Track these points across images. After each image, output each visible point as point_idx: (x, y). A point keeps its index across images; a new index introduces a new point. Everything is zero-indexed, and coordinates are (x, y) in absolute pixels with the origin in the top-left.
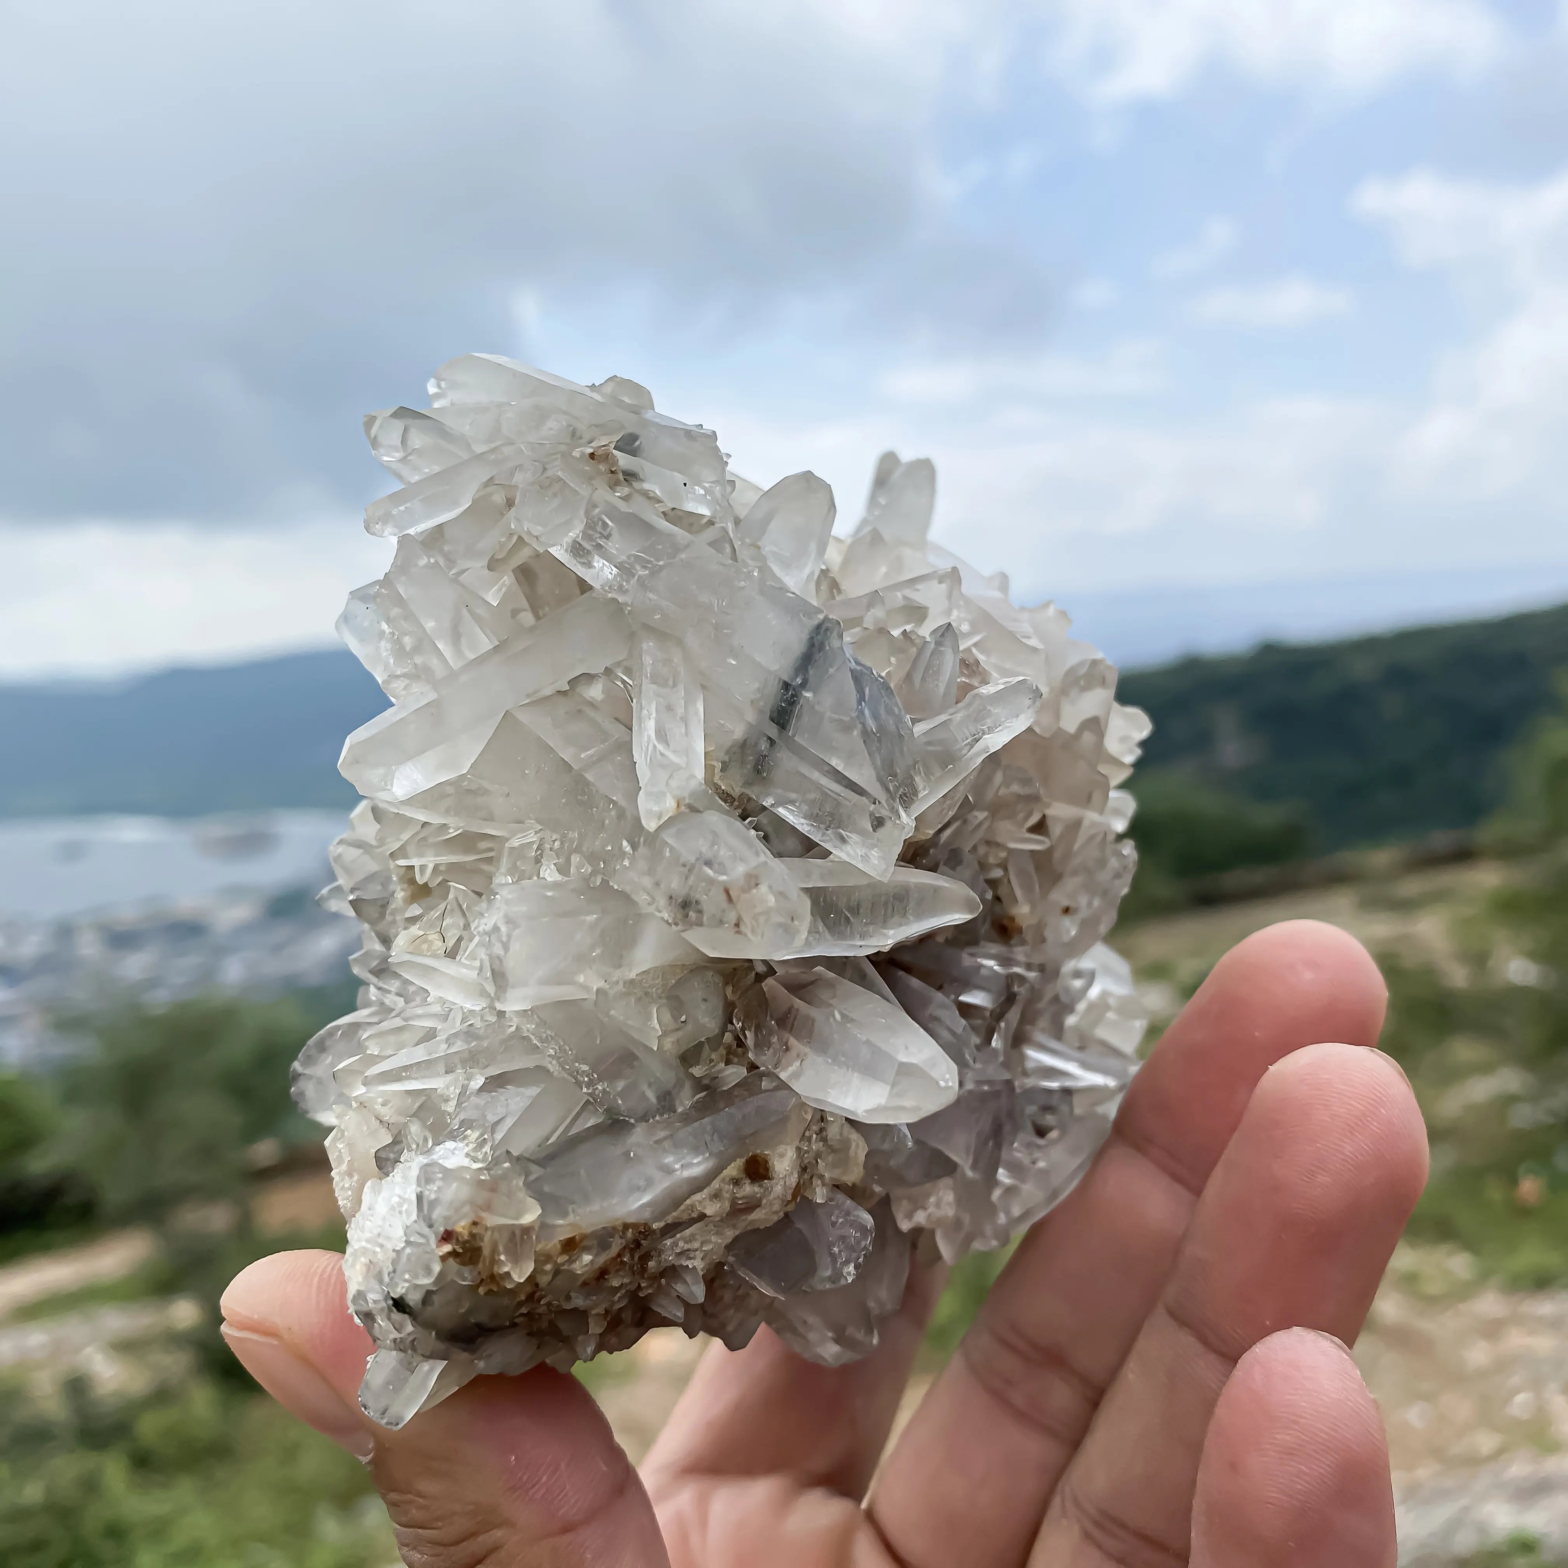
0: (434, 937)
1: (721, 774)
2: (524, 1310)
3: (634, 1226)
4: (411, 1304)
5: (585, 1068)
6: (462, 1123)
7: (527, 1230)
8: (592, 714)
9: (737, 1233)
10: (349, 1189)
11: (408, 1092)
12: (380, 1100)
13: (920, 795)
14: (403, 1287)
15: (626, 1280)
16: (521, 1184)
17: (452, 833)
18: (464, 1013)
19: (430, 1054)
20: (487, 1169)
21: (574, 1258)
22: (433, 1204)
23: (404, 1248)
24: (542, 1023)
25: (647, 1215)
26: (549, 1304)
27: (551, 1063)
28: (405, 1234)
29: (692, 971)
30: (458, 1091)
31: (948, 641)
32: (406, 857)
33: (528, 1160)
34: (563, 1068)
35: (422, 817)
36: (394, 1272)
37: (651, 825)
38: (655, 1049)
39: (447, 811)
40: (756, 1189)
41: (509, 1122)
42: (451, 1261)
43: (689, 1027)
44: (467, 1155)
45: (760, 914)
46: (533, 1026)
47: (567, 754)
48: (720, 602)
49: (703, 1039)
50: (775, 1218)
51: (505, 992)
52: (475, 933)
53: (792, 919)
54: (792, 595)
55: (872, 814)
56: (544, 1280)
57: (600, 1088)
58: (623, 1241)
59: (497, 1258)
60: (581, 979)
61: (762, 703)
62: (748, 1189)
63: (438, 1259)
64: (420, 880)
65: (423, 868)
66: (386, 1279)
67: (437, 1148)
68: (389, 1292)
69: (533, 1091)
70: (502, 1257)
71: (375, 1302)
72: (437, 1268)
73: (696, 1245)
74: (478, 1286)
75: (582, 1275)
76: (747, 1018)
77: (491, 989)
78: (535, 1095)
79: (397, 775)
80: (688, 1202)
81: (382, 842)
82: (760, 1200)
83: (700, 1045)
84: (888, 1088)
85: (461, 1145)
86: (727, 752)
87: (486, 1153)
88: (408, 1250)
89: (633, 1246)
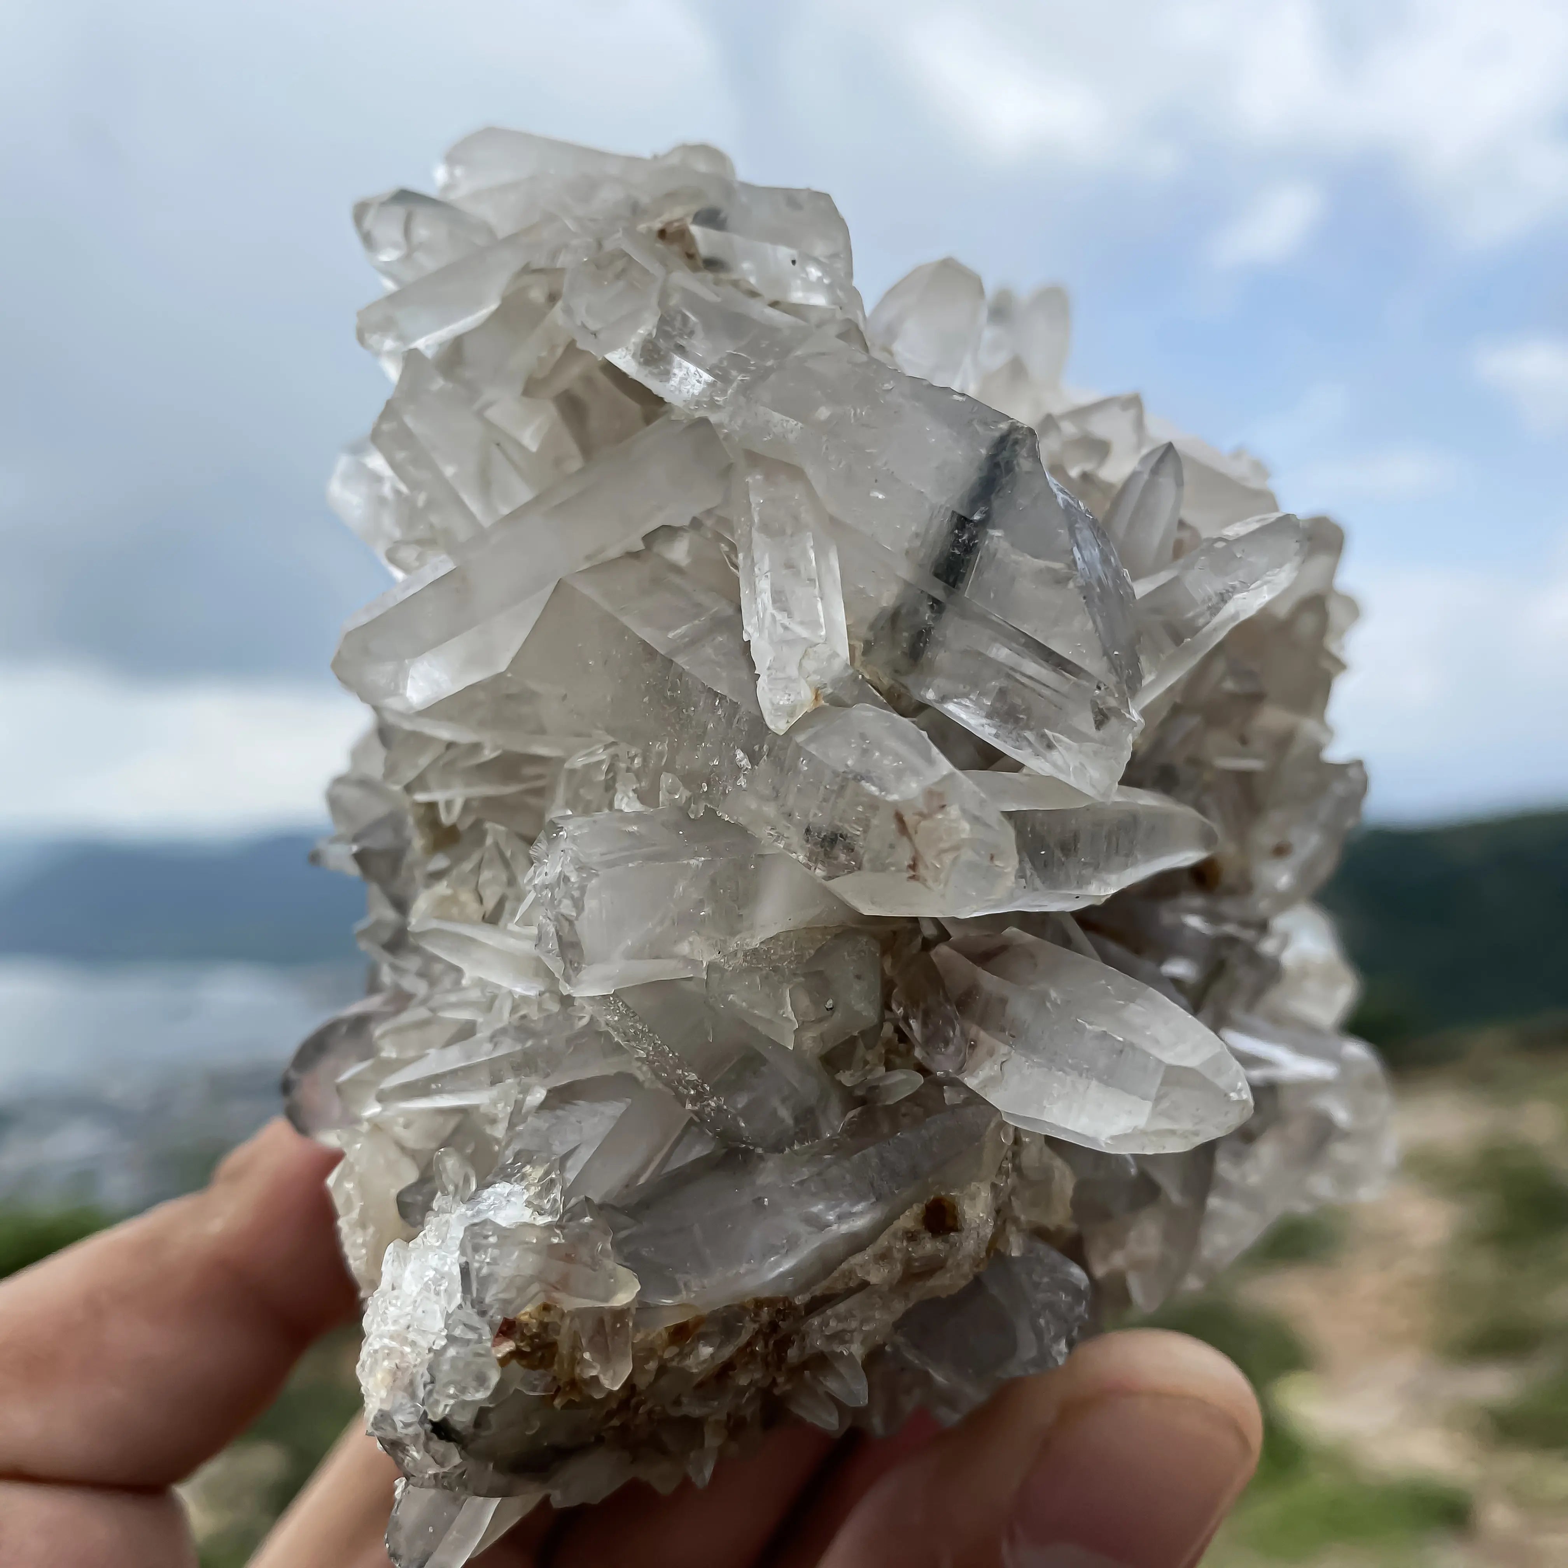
0: (466, 897)
1: (863, 658)
2: (615, 1422)
3: (770, 1302)
4: (459, 1428)
5: (693, 1077)
6: (517, 1156)
7: (620, 1314)
8: (676, 579)
9: (910, 1305)
10: (364, 1245)
11: (441, 1112)
12: (401, 1120)
13: (1145, 682)
14: (446, 1406)
15: (757, 1376)
16: (609, 1247)
17: (488, 754)
18: (514, 1000)
19: (469, 1057)
20: (559, 1225)
21: (687, 1350)
22: (484, 1282)
23: (445, 1348)
24: (631, 1012)
25: (788, 1285)
26: (650, 1412)
27: (640, 1068)
28: (447, 1326)
29: (836, 936)
30: (509, 1109)
31: (1169, 468)
32: (425, 788)
33: (613, 1207)
34: (658, 1077)
35: (445, 733)
36: (432, 1382)
37: (779, 725)
38: (791, 1048)
39: (482, 724)
40: (940, 1245)
41: (585, 1155)
42: (514, 1363)
43: (838, 1016)
44: (529, 1204)
45: (945, 851)
46: (616, 1018)
47: (646, 634)
48: (859, 411)
49: (856, 1034)
50: (963, 1283)
51: (577, 970)
52: (528, 888)
53: (992, 858)
54: (960, 398)
55: (1094, 704)
56: (642, 1383)
57: (713, 1104)
58: (756, 1326)
59: (578, 1356)
60: (684, 948)
61: (922, 554)
62: (929, 1246)
63: (497, 1364)
64: (446, 819)
65: (449, 804)
66: (421, 1393)
67: (486, 1193)
68: (425, 1413)
69: (614, 1109)
70: (587, 1356)
71: (406, 1425)
72: (494, 1377)
73: (854, 1324)
74: (553, 1398)
75: (700, 1373)
76: (913, 1001)
77: (556, 966)
78: (619, 1115)
79: (412, 672)
80: (844, 1266)
81: (391, 771)
82: (945, 1259)
83: (852, 1042)
84: (1148, 1105)
85: (517, 1188)
86: (872, 627)
87: (555, 1200)
88: (452, 1352)
89: (768, 1331)
